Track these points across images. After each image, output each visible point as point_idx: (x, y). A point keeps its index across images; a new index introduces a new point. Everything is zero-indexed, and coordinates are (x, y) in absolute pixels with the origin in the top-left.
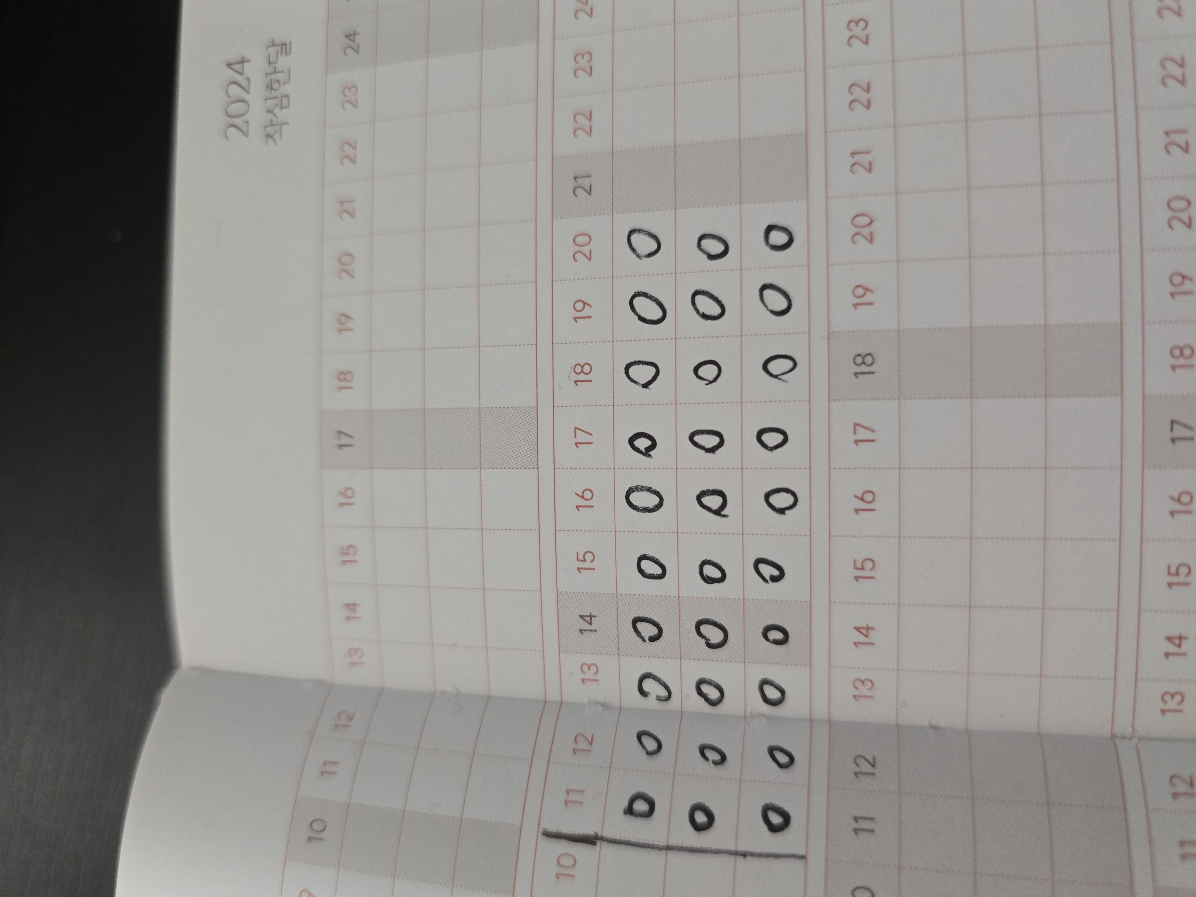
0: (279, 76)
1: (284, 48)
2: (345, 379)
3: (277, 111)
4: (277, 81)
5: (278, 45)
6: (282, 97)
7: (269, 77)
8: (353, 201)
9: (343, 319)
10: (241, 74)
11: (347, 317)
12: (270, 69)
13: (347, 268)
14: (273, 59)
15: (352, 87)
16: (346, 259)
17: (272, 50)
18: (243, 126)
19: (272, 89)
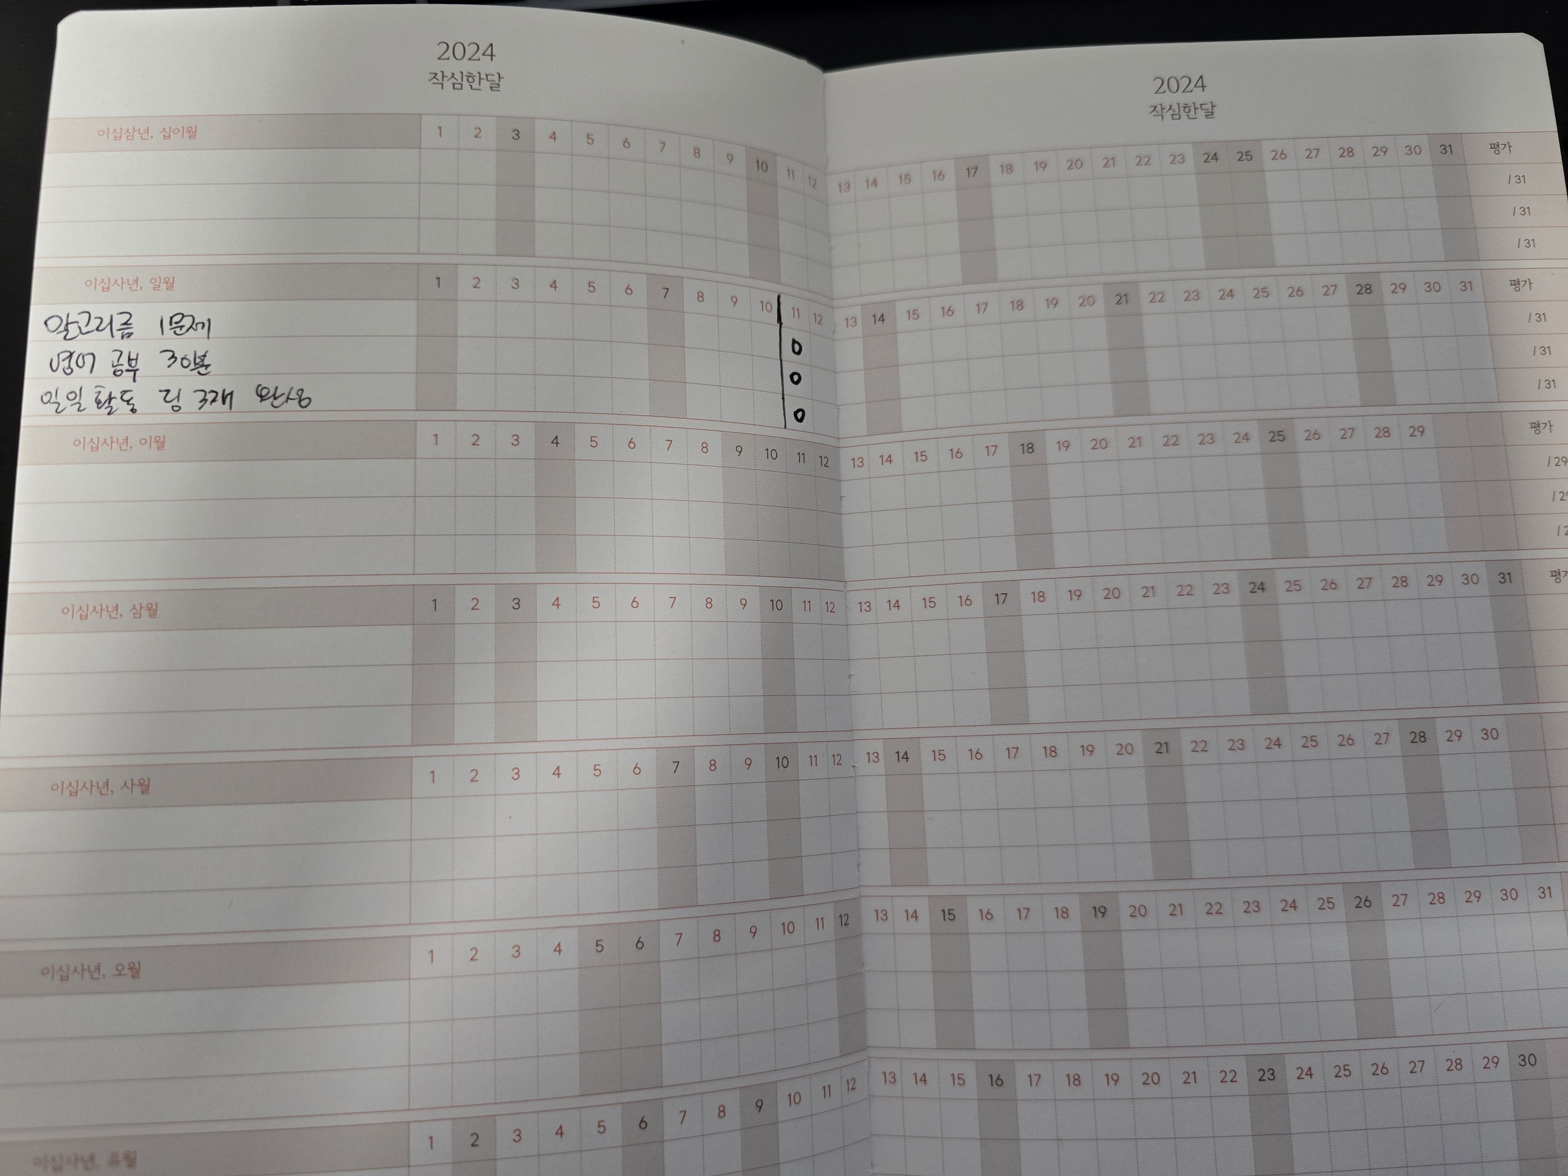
0: (1193, 112)
1: (1210, 115)
2: (1008, 169)
3: (1171, 112)
4: (1190, 111)
5: (1212, 109)
6: (1179, 115)
7: (1193, 105)
8: (1114, 166)
9: (1043, 165)
10: (1195, 86)
11: (1044, 168)
12: (1198, 106)
13: (1074, 165)
14: (1204, 107)
15: (1183, 161)
16: (1079, 163)
17: (1209, 106)
18: (1162, 90)
19: (1185, 107)
